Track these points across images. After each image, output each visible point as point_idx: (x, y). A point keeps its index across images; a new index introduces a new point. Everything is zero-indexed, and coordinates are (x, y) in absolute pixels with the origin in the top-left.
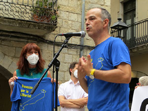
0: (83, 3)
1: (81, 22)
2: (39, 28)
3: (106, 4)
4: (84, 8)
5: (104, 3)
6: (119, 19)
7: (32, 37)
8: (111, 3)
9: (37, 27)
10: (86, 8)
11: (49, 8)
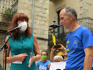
0: (33, 12)
1: (32, 23)
2: (6, 26)
3: (46, 13)
4: (33, 15)
6: (54, 22)
7: (2, 31)
8: (49, 12)
9: (5, 26)
10: (35, 15)
11: (13, 14)
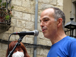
0: (37, 3)
1: (35, 22)
4: (37, 8)
5: (57, 3)
6: (72, 19)
10: (39, 8)
11: (3, 8)
